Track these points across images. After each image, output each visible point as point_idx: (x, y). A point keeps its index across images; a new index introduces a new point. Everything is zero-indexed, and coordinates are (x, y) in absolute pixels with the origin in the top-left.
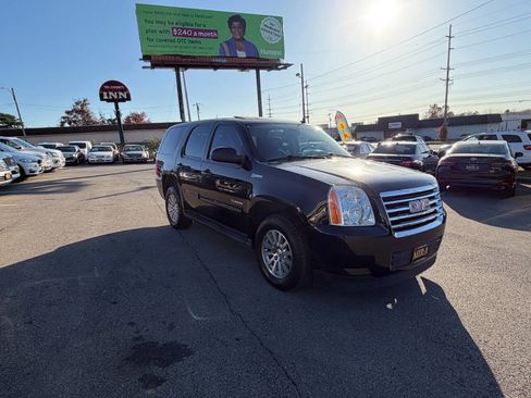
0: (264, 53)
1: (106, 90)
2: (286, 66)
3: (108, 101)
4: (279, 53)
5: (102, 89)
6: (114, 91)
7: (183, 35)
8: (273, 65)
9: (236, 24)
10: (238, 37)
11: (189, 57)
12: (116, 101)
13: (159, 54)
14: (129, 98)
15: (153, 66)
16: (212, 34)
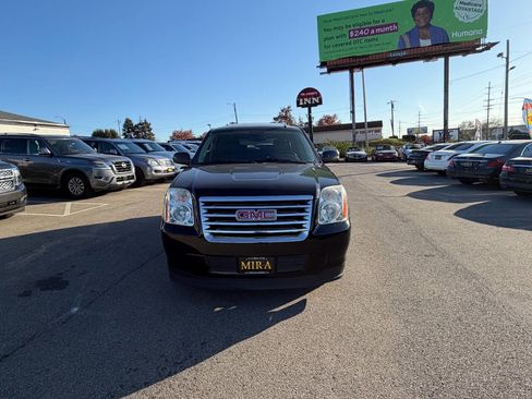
0: (455, 36)
1: (303, 97)
2: (489, 47)
3: (303, 106)
4: (480, 32)
5: (299, 97)
6: (308, 97)
7: (360, 36)
8: (468, 48)
9: (421, 10)
10: (423, 24)
11: (364, 56)
12: (309, 106)
13: (334, 59)
14: (320, 103)
15: (329, 72)
16: (390, 27)
